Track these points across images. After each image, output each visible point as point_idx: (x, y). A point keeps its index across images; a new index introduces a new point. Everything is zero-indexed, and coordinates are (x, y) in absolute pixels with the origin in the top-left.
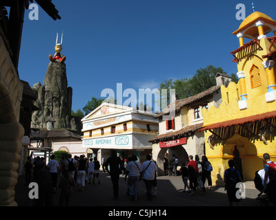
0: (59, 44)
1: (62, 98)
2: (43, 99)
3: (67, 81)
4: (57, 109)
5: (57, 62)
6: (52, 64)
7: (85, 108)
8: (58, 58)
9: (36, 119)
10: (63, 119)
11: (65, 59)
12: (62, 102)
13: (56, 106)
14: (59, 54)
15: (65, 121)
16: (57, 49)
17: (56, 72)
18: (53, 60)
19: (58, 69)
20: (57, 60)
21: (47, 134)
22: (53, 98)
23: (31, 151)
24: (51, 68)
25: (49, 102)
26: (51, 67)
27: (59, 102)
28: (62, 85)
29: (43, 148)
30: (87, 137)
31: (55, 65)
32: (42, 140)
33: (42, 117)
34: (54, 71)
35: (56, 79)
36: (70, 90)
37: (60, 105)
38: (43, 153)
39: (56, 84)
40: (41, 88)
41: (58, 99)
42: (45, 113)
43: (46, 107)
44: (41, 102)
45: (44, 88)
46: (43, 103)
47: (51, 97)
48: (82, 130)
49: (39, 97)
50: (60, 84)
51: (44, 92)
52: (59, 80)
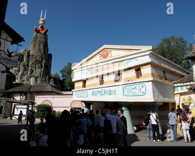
0: (43, 19)
1: (44, 61)
2: (28, 61)
3: (48, 49)
4: (39, 70)
5: (40, 33)
6: (37, 34)
7: (62, 71)
8: (42, 30)
9: (21, 78)
10: (44, 79)
11: (47, 31)
12: (43, 65)
13: (38, 67)
14: (42, 27)
15: (46, 80)
16: (41, 22)
17: (40, 40)
18: (38, 31)
19: (41, 38)
20: (40, 31)
21: (30, 89)
22: (36, 61)
23: (13, 104)
24: (36, 38)
25: (32, 64)
26: (35, 36)
27: (41, 65)
28: (44, 51)
29: (26, 102)
30: (79, 87)
31: (39, 35)
32: (26, 94)
33: (26, 76)
34: (38, 40)
35: (39, 46)
36: (50, 56)
37: (42, 67)
38: (26, 107)
39: (40, 50)
40: (27, 52)
41: (41, 62)
42: (29, 73)
43: (30, 68)
44: (26, 64)
45: (29, 52)
46: (28, 65)
47: (35, 60)
48: (73, 80)
49: (25, 59)
50: (42, 50)
51: (29, 56)
52: (42, 47)
